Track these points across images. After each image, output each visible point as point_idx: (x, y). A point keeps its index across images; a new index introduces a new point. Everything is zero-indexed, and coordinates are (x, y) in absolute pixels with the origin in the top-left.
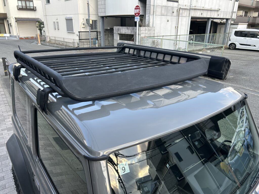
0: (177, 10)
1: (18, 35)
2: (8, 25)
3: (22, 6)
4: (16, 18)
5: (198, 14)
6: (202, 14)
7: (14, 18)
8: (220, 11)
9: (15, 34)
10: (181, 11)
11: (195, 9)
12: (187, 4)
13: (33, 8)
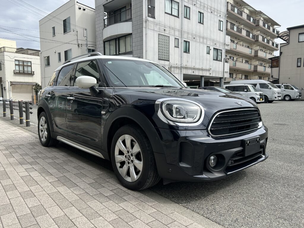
0: (169, 67)
1: (12, 99)
2: (2, 89)
3: (20, 71)
4: (11, 82)
5: (190, 72)
6: (193, 72)
7: (10, 82)
8: (212, 70)
9: (8, 98)
10: (172, 69)
11: (186, 68)
12: (178, 63)
13: (30, 72)
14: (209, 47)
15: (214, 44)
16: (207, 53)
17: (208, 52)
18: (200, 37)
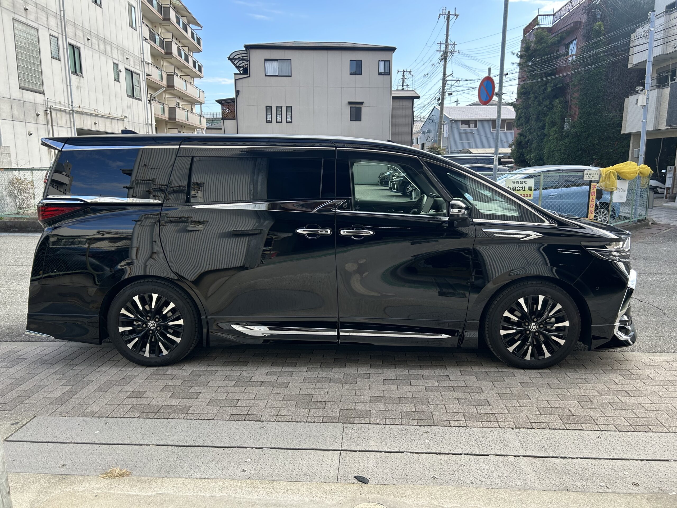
0: (46, 111)
5: (88, 124)
6: (95, 124)
8: (127, 120)
10: (54, 114)
11: (80, 113)
12: (62, 100)
14: (117, 65)
15: (126, 59)
16: (115, 80)
17: (116, 77)
18: (98, 37)
